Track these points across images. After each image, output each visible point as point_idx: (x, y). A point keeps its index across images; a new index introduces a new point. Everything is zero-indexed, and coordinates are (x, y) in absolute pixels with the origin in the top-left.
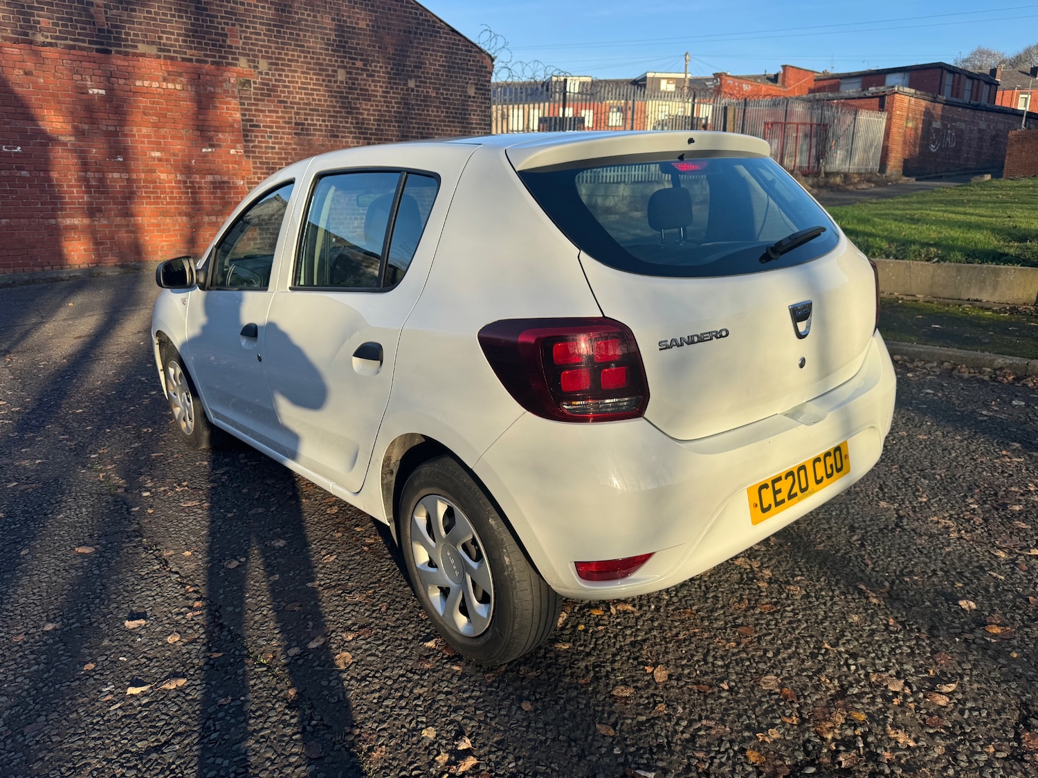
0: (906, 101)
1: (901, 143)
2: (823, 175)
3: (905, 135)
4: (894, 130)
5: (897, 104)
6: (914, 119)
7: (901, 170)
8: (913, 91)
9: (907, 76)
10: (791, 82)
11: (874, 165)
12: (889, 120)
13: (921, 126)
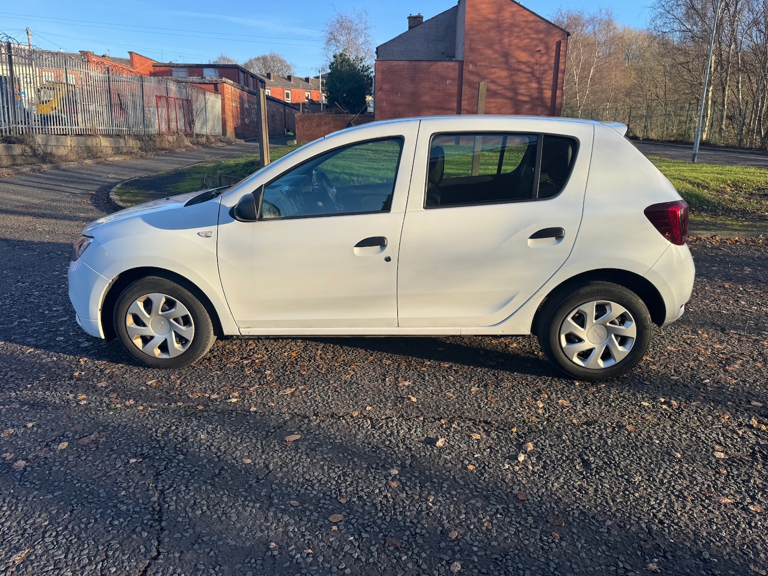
0: (230, 88)
1: (231, 116)
2: (195, 136)
3: (232, 112)
4: (227, 107)
5: (226, 90)
6: (235, 101)
7: (234, 134)
8: (232, 82)
9: (217, 70)
10: (138, 65)
11: (219, 130)
12: (223, 100)
13: (239, 106)
